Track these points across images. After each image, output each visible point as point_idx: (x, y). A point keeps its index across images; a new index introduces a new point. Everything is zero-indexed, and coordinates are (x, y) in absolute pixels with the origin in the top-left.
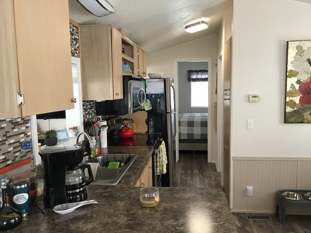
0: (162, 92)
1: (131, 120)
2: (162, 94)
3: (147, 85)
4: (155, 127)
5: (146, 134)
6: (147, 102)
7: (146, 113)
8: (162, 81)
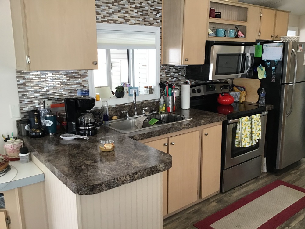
0: (280, 59)
1: (243, 88)
2: (278, 62)
3: (264, 51)
4: (266, 98)
5: (256, 104)
6: (262, 70)
7: (259, 82)
8: (281, 46)
